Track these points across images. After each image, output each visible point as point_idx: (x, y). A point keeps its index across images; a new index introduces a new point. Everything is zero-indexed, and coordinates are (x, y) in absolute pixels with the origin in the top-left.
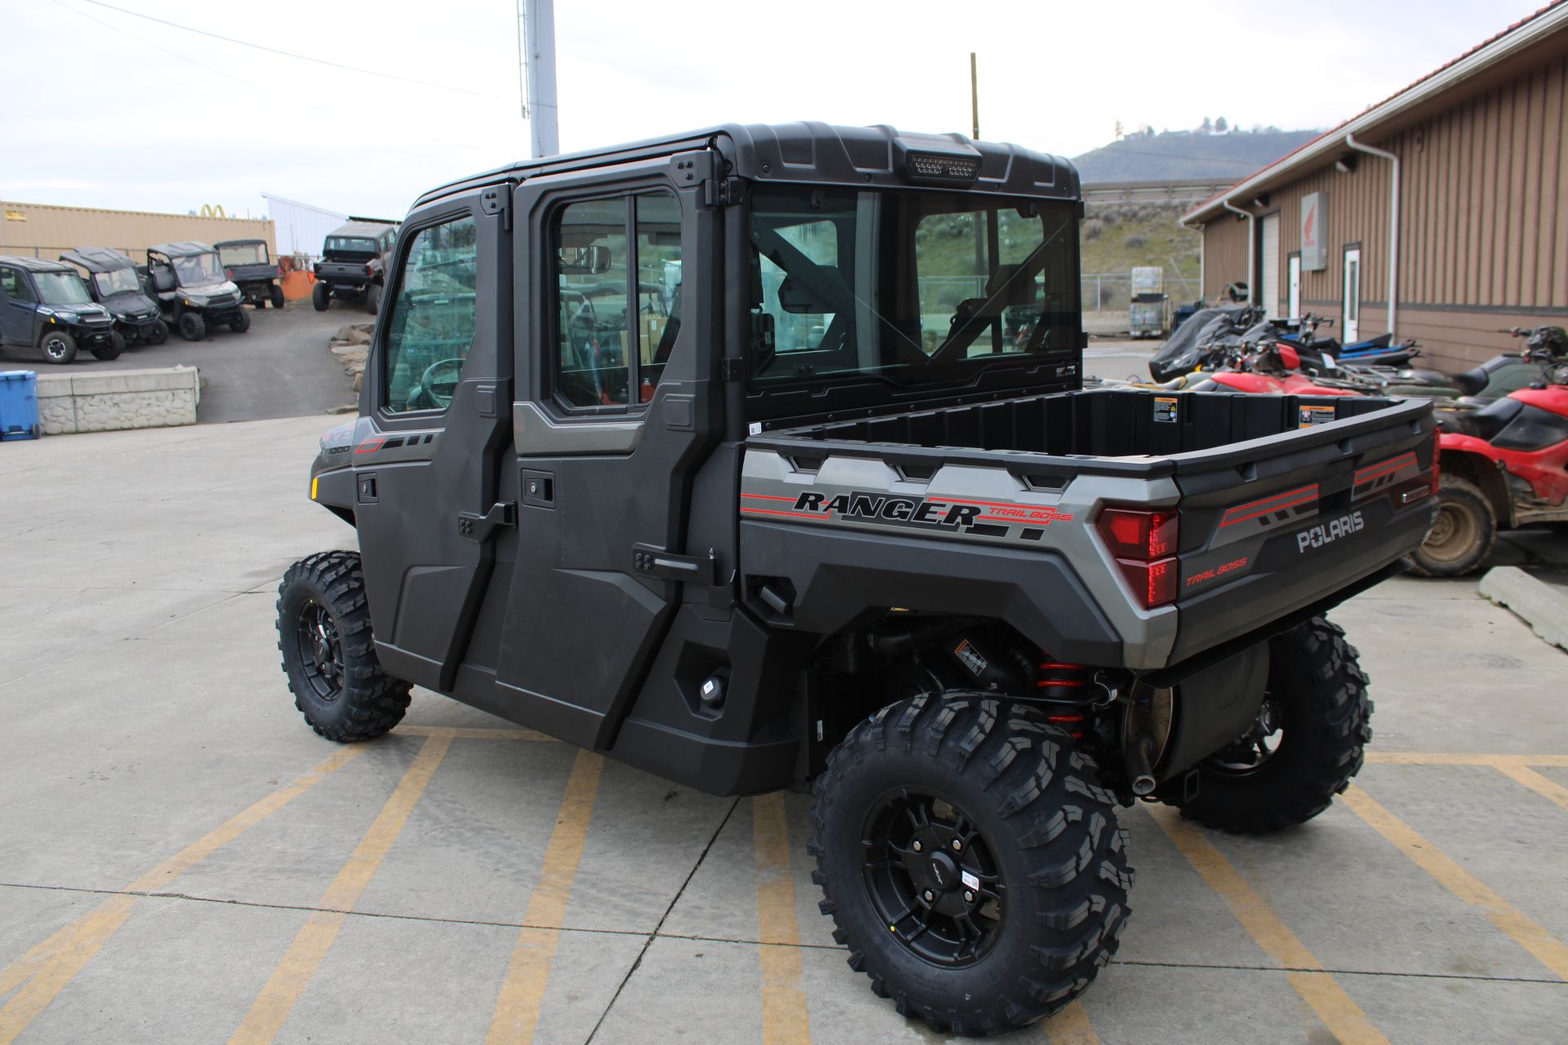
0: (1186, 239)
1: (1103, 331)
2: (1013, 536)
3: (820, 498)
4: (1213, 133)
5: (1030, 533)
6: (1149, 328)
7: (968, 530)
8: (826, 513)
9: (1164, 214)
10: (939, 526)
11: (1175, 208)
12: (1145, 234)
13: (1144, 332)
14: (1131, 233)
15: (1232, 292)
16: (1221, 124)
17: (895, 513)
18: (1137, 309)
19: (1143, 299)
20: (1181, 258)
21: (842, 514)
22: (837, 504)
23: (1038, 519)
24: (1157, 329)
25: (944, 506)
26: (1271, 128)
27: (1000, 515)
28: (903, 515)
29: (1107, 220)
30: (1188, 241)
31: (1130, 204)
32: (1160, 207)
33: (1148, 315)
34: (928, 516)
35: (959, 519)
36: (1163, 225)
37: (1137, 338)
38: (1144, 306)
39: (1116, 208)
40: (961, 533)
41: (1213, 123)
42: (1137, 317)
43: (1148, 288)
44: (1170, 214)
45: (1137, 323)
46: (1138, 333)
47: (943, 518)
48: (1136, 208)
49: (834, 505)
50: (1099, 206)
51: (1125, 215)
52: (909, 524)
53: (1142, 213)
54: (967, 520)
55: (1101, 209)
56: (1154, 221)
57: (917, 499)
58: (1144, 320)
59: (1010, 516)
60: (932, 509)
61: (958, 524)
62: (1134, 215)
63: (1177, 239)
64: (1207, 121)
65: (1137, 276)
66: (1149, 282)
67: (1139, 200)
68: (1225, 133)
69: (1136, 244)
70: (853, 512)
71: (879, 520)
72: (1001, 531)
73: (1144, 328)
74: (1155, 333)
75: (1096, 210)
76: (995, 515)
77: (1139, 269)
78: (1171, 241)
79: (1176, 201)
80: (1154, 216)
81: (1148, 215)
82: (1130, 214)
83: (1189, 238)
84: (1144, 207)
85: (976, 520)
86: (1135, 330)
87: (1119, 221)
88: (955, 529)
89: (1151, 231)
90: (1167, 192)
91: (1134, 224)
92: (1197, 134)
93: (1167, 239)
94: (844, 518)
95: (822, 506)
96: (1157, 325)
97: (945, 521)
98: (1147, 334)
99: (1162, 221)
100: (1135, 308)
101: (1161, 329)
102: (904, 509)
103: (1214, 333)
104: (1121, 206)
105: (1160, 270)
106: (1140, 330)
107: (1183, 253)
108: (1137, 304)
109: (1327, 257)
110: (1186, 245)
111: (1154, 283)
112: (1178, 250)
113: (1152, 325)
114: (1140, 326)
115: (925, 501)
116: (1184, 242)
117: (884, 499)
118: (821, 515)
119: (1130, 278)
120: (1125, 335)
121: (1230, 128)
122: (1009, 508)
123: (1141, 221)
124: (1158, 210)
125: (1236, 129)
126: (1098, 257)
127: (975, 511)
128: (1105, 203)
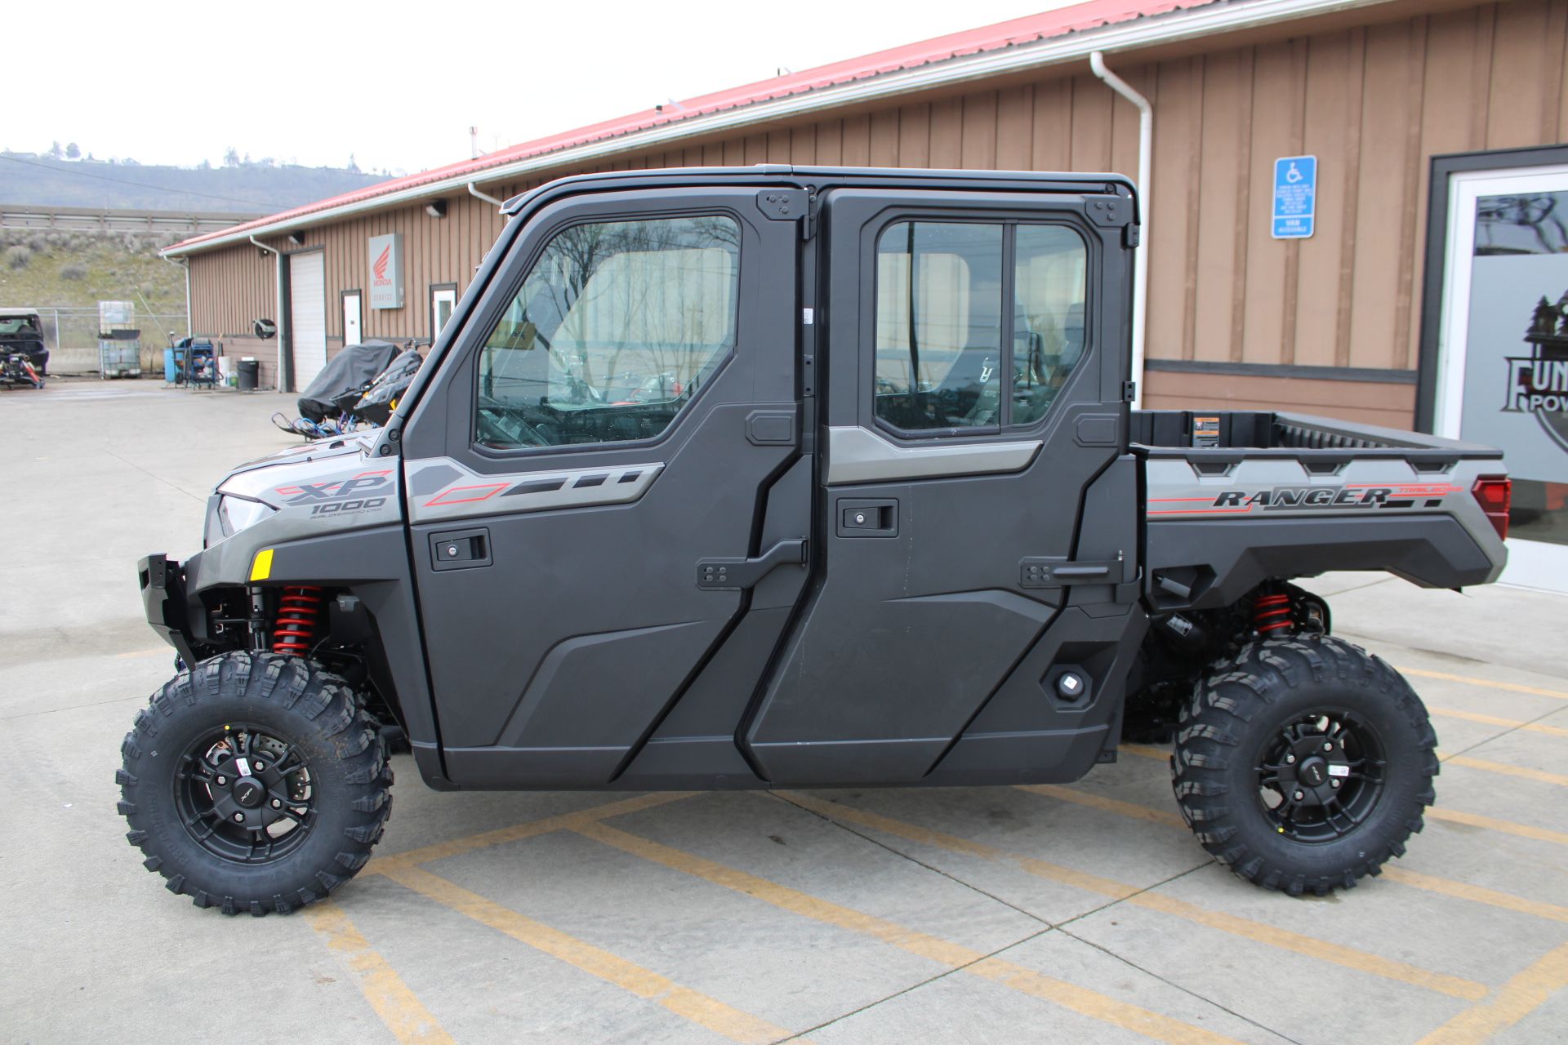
0: (129, 272)
1: (66, 370)
2: (1418, 506)
3: (1240, 495)
4: (65, 158)
5: (1430, 503)
6: (126, 366)
7: (1382, 506)
8: (1247, 506)
9: (99, 245)
10: (1357, 506)
11: (112, 239)
12: (81, 264)
13: (121, 371)
14: (65, 263)
15: (258, 328)
16: (73, 151)
17: (1317, 500)
18: (112, 346)
19: (117, 335)
20: (128, 292)
21: (1264, 506)
22: (1259, 498)
23: (1438, 492)
24: (136, 368)
25: (1360, 490)
26: (129, 159)
27: (1408, 493)
28: (1324, 500)
29: (33, 247)
30: (131, 274)
31: (59, 232)
32: (93, 237)
33: (125, 353)
34: (1347, 499)
35: (1374, 499)
36: (100, 257)
37: (114, 378)
38: (120, 344)
39: (42, 235)
40: (1376, 508)
41: (64, 148)
42: (113, 354)
43: (119, 324)
44: (107, 245)
45: (112, 361)
46: (115, 373)
47: (1361, 499)
48: (67, 236)
49: (1257, 499)
50: (20, 232)
51: (53, 243)
52: (1330, 507)
53: (75, 242)
54: (1380, 498)
55: (23, 235)
56: (89, 251)
57: (1337, 488)
58: (121, 357)
59: (1416, 493)
60: (1351, 493)
61: (1373, 503)
62: (65, 244)
63: (119, 272)
64: (56, 149)
65: (106, 311)
66: (120, 317)
67: (67, 228)
68: (78, 160)
69: (71, 275)
70: (1275, 503)
71: (1301, 507)
72: (1409, 503)
73: (120, 366)
74: (133, 372)
75: (17, 236)
76: (1403, 493)
77: (108, 303)
78: (113, 274)
79: (111, 232)
80: (88, 246)
81: (80, 245)
82: (59, 242)
83: (133, 271)
84: (74, 236)
85: (1388, 498)
86: (111, 369)
87: (48, 249)
88: (1370, 506)
89: (88, 262)
90: (98, 221)
91: (66, 254)
92: (46, 158)
93: (109, 272)
94: (1266, 509)
95: (1242, 502)
96: (135, 363)
97: (1363, 501)
98: (124, 373)
99: (98, 252)
100: (109, 345)
101: (140, 368)
102: (1325, 496)
103: (406, 367)
104: (47, 233)
105: (130, 304)
106: (116, 368)
107: (130, 287)
108: (112, 341)
109: (405, 296)
110: (131, 279)
111: (126, 318)
112: (123, 284)
113: (129, 363)
114: (116, 364)
115: (1344, 488)
116: (128, 275)
117: (1306, 490)
118: (1242, 508)
119: (98, 311)
120: (94, 374)
121: (84, 156)
122: (1414, 487)
123: (74, 250)
124: (92, 240)
125: (90, 157)
126: (29, 288)
127: (1387, 492)
128: (26, 228)
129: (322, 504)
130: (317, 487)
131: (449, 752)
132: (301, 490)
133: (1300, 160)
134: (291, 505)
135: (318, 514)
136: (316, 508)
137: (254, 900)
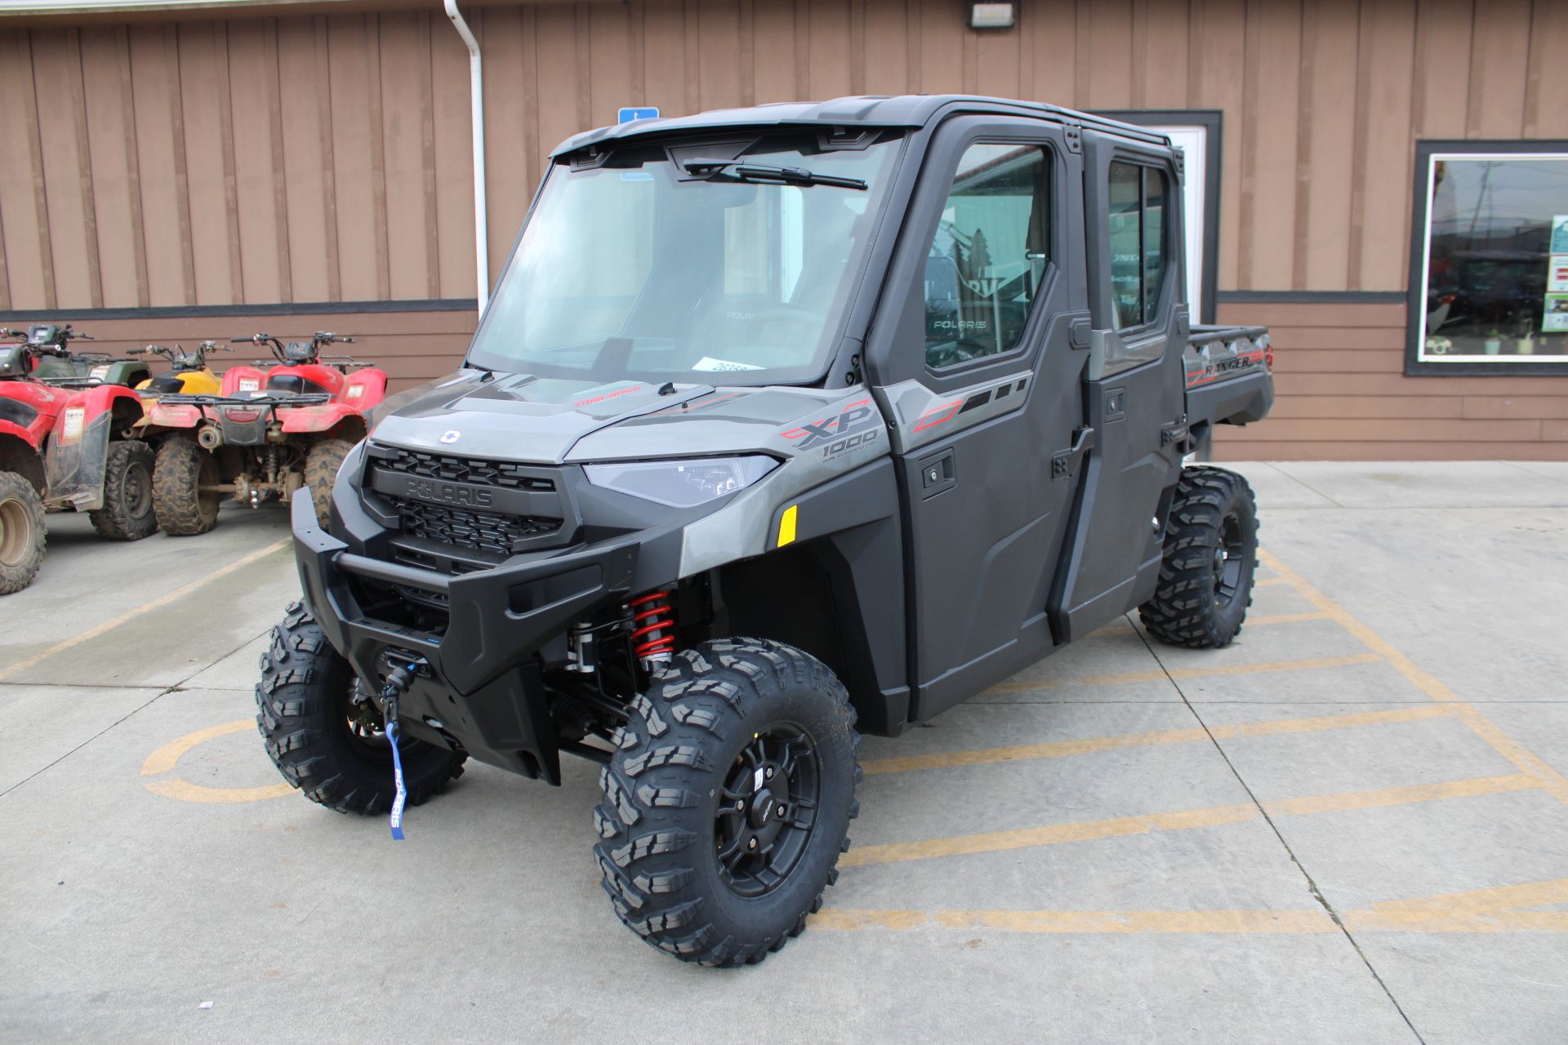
3: (1212, 367)
8: (1214, 375)
21: (1218, 374)
25: (1241, 359)
28: (1233, 367)
34: (1238, 366)
47: (1242, 364)
49: (1216, 370)
54: (1246, 363)
59: (1254, 358)
60: (1239, 361)
70: (1221, 371)
76: (1251, 358)
102: (1233, 364)
115: (1237, 358)
117: (1228, 361)
129: (830, 444)
130: (818, 426)
131: (925, 688)
132: (806, 431)
133: (643, 111)
134: (803, 449)
135: (829, 456)
136: (826, 449)
137: (785, 930)
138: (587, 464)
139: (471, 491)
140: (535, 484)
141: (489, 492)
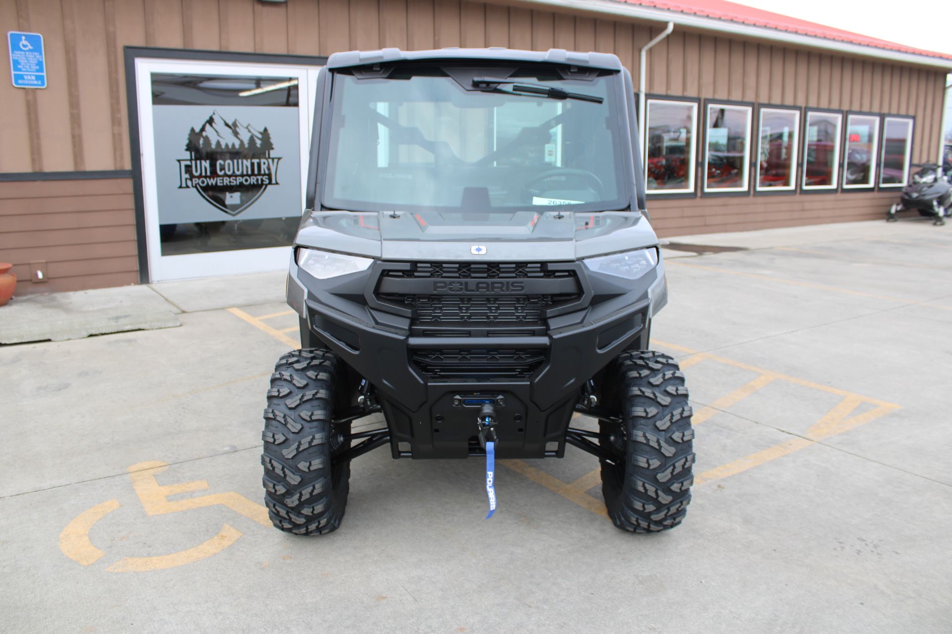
133: (29, 35)
138: (583, 259)
139: (505, 283)
140: (557, 274)
141: (522, 283)
